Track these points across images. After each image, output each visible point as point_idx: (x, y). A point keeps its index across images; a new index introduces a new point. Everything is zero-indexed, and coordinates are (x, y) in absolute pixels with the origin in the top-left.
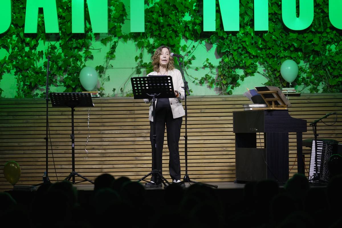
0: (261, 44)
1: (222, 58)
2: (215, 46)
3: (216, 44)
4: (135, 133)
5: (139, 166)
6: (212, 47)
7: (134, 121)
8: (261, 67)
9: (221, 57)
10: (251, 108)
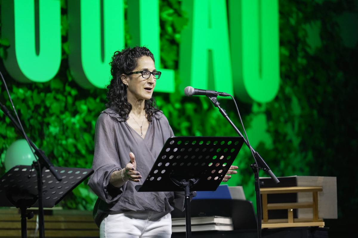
10: (217, 225)
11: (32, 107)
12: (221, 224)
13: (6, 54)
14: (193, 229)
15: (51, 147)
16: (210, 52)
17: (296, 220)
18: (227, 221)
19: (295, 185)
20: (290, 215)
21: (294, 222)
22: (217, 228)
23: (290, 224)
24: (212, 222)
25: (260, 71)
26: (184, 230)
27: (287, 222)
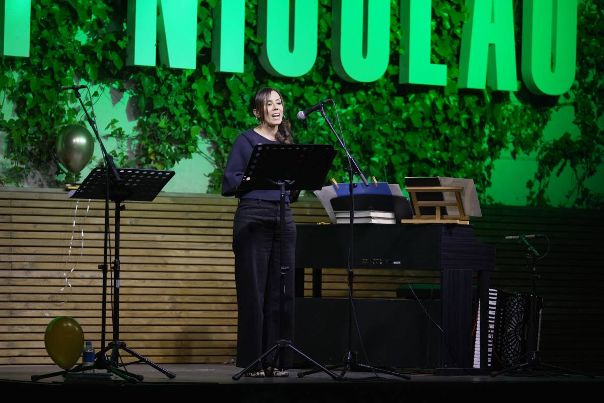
0: (215, 98)
1: (138, 120)
2: (126, 96)
3: (128, 91)
4: (11, 262)
5: (16, 329)
6: (122, 97)
7: (10, 237)
8: (204, 142)
9: (136, 118)
10: (373, 219)
11: (291, 99)
12: (378, 218)
13: (259, 50)
14: (356, 221)
15: (310, 137)
16: (491, 46)
17: (445, 216)
18: (389, 215)
19: (439, 185)
20: (438, 212)
21: (441, 219)
22: (374, 221)
23: (437, 220)
24: (369, 216)
25: (553, 64)
26: (348, 222)
27: (435, 219)
